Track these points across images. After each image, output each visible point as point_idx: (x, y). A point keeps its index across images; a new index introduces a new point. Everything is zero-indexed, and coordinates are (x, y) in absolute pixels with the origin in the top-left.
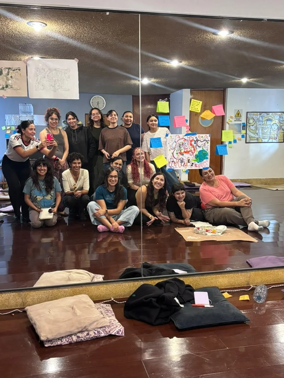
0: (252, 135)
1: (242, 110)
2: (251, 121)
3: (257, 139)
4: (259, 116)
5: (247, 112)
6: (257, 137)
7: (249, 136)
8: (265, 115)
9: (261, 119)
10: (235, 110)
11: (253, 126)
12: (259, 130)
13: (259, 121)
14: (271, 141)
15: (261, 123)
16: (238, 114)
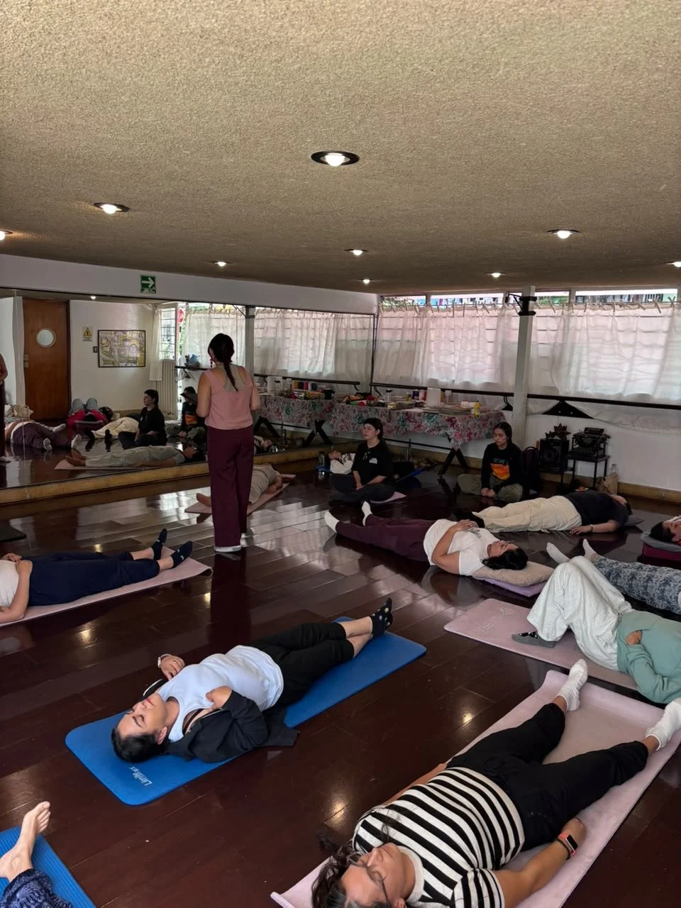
0: (108, 358)
1: (92, 328)
2: (104, 341)
3: (113, 363)
4: (113, 336)
5: (99, 331)
6: (112, 360)
7: (103, 359)
8: (121, 333)
9: (116, 338)
10: (84, 328)
11: (106, 347)
12: (114, 352)
13: (114, 341)
14: (129, 365)
15: (116, 344)
16: (87, 334)
